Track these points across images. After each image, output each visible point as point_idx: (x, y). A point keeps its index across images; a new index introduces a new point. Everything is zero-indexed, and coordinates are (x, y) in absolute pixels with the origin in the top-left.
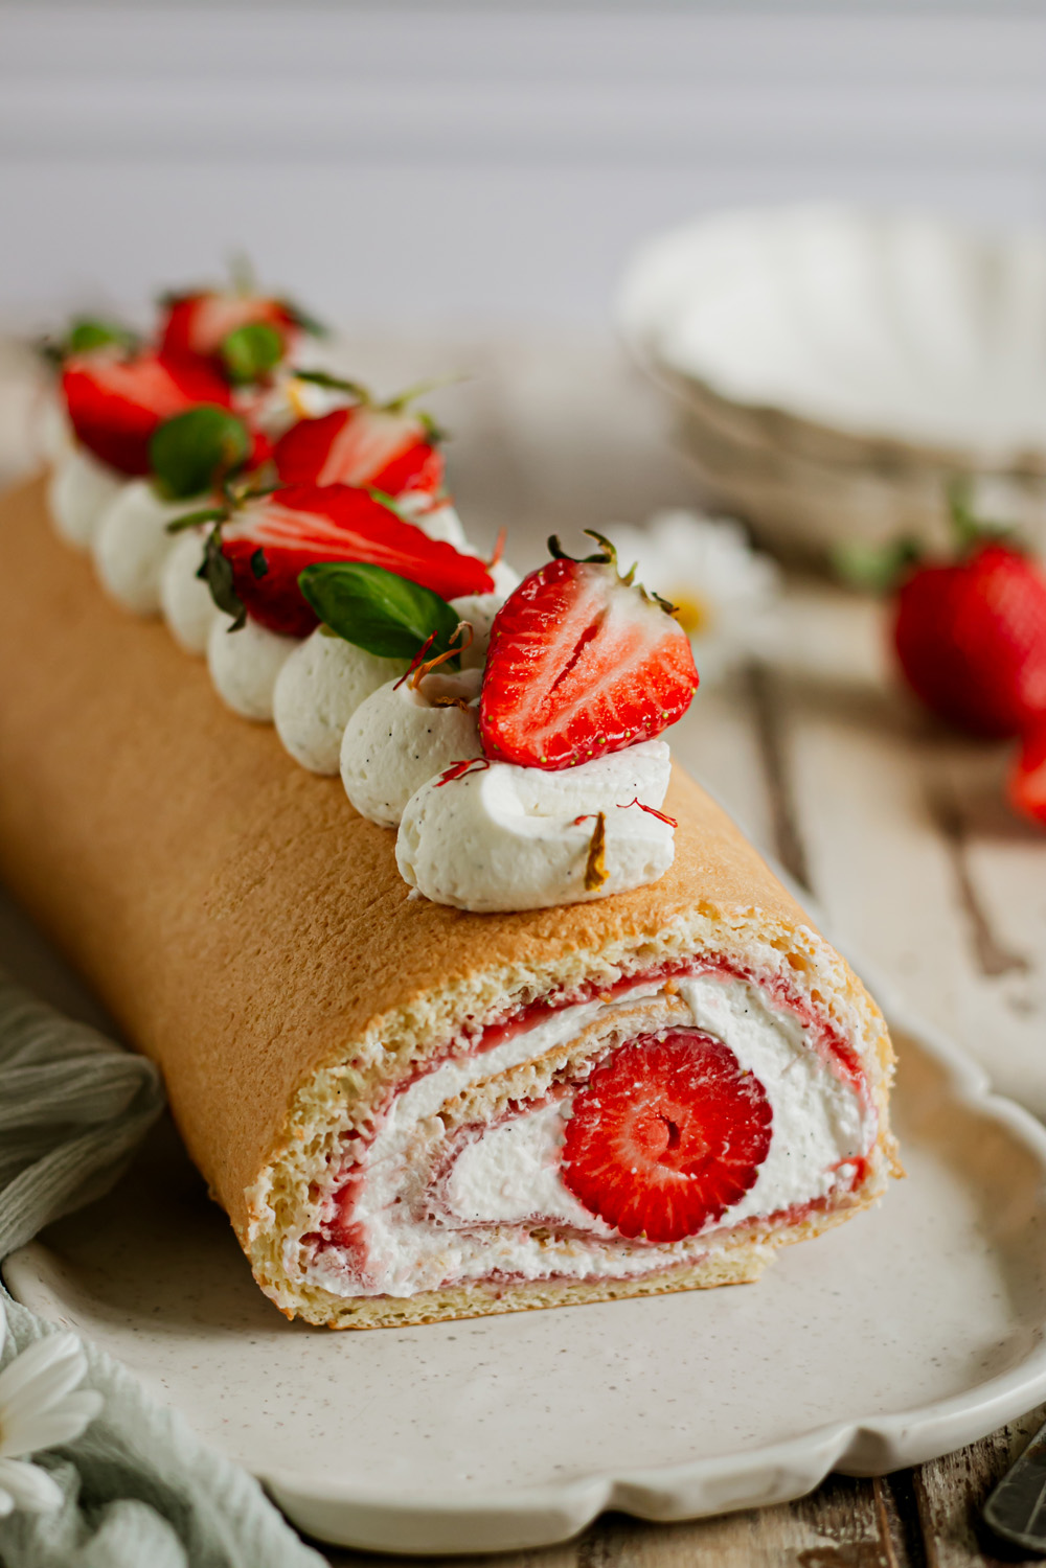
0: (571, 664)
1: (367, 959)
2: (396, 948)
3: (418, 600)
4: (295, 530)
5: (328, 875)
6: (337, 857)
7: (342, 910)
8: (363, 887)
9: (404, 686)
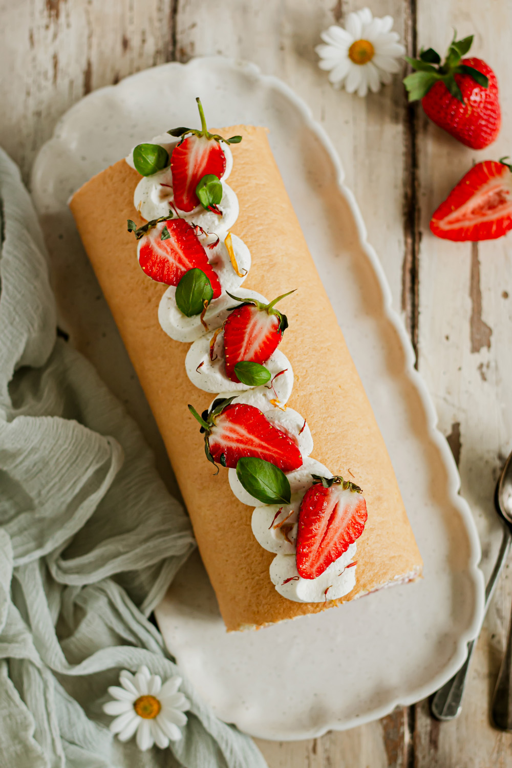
0: (326, 533)
1: (261, 597)
2: (270, 599)
3: (276, 475)
4: (234, 436)
5: (249, 549)
6: (251, 543)
7: (253, 569)
8: (259, 563)
9: (272, 529)
